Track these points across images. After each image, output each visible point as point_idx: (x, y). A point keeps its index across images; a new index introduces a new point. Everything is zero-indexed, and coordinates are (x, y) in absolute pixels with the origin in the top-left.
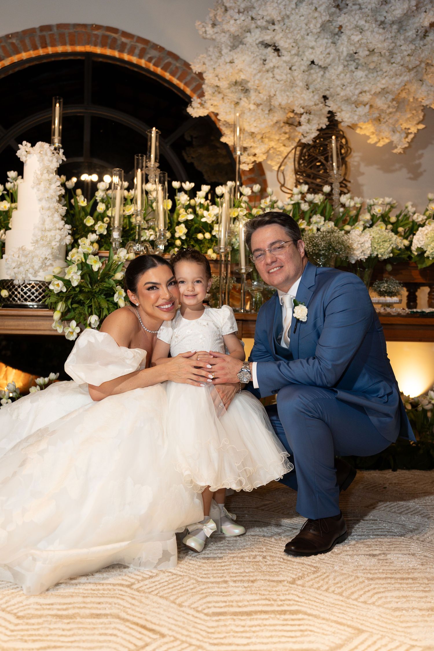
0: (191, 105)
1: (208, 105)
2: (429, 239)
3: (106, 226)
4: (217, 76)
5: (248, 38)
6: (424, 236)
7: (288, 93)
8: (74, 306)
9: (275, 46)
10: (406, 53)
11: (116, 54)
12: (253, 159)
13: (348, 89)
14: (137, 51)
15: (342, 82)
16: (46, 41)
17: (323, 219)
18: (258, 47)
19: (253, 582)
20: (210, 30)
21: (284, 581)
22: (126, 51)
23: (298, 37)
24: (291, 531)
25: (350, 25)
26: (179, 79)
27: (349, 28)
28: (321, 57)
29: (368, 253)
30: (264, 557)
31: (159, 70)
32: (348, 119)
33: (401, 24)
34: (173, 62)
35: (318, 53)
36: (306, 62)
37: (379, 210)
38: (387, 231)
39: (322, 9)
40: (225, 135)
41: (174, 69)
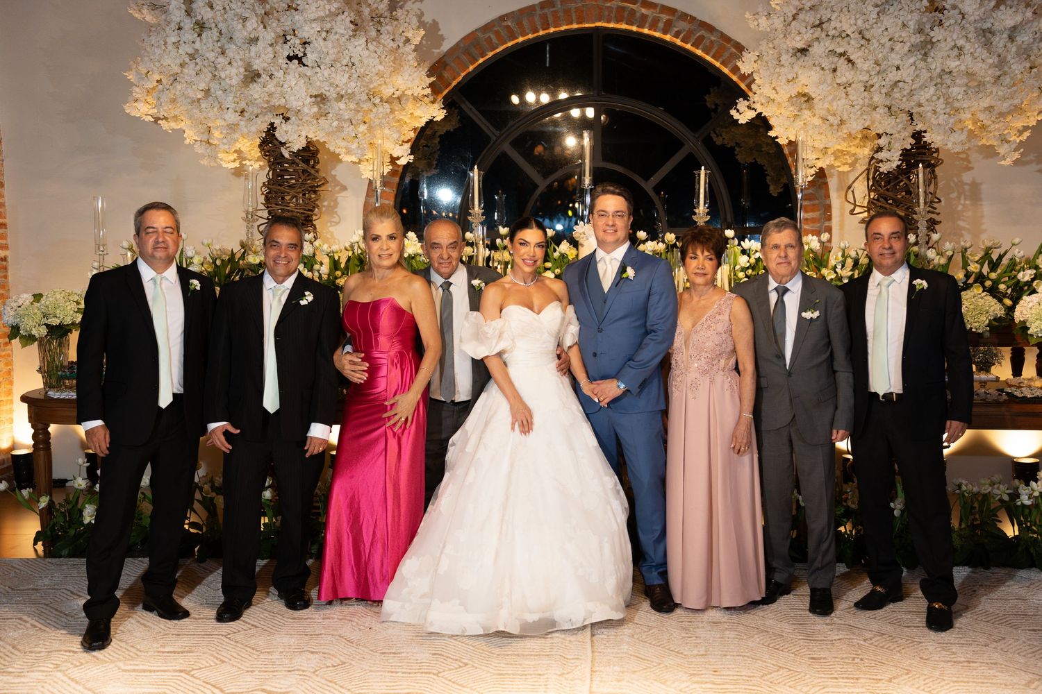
0: (735, 109)
1: (757, 106)
2: (1034, 315)
4: (774, 89)
5: (816, 47)
6: (1028, 310)
7: (864, 117)
9: (848, 56)
11: (634, 29)
12: (812, 171)
13: (941, 117)
14: (661, 25)
16: (548, 21)
18: (828, 55)
19: (857, 679)
20: (763, 21)
21: (882, 679)
22: (647, 25)
24: (880, 636)
25: (946, 46)
26: (712, 57)
28: (908, 79)
30: (862, 660)
31: (688, 46)
32: (940, 141)
33: (1014, 28)
34: (707, 34)
35: (906, 74)
36: (888, 83)
37: (973, 268)
38: (984, 294)
39: (912, 24)
40: (775, 129)
41: (708, 43)
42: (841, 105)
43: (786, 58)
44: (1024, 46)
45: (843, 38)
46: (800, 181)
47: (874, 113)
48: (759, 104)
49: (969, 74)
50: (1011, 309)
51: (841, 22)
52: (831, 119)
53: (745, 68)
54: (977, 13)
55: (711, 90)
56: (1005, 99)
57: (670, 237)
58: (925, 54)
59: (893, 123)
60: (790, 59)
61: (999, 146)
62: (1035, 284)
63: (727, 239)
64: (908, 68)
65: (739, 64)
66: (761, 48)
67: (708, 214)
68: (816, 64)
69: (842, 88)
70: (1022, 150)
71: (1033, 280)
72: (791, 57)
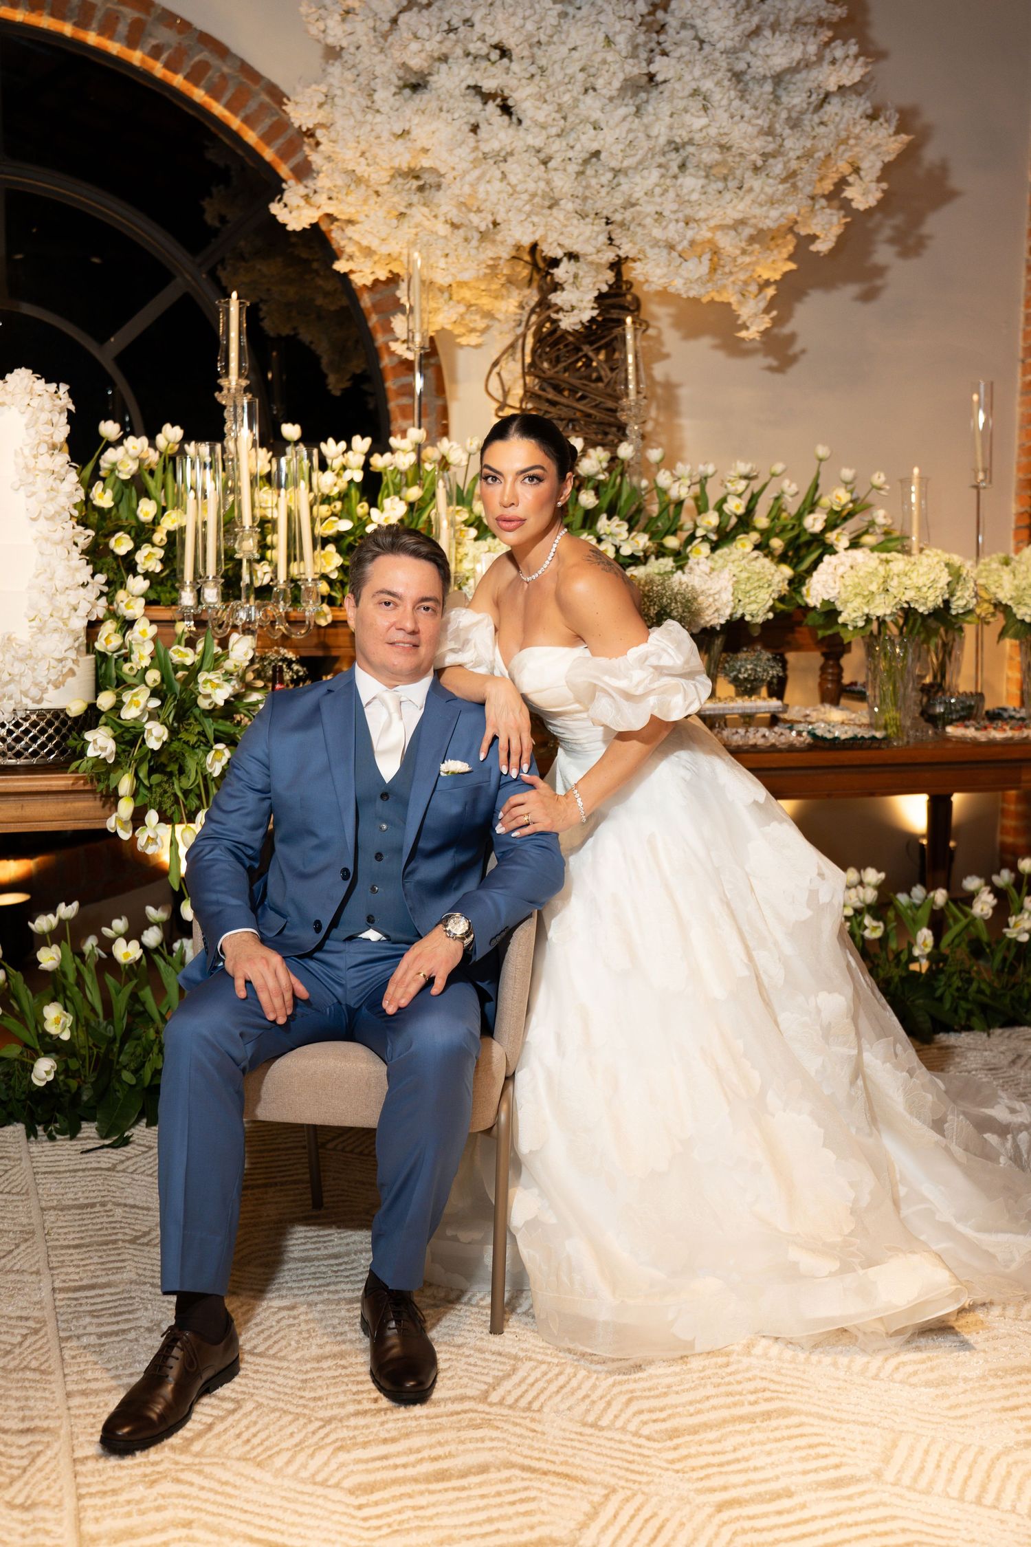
0: (280, 200)
1: (320, 197)
2: (849, 589)
3: (160, 553)
5: (442, 75)
6: (837, 579)
7: (535, 219)
8: (156, 778)
9: (505, 99)
10: (792, 155)
11: (68, 29)
14: (122, 28)
15: (659, 209)
17: (626, 526)
18: (464, 96)
20: (336, 28)
22: (94, 25)
23: (567, 98)
25: (683, 89)
26: (228, 106)
27: (680, 95)
28: (616, 149)
29: (728, 612)
31: (178, 81)
33: (778, 79)
34: (214, 61)
35: (610, 140)
36: (579, 154)
37: (736, 506)
38: (756, 553)
39: (621, 40)
40: (345, 256)
41: (216, 80)
42: (492, 191)
43: (384, 96)
44: (794, 115)
45: (494, 63)
46: (418, 339)
47: (555, 211)
48: (325, 196)
49: (721, 147)
50: (797, 583)
51: (492, 24)
52: (475, 219)
53: (301, 115)
54: (730, 35)
55: (214, 190)
56: (772, 202)
57: (171, 434)
58: (638, 112)
59: (588, 233)
60: (392, 100)
61: (740, 303)
62: (831, 537)
63: (287, 442)
64: (617, 125)
65: (289, 108)
66: (331, 80)
67: (247, 389)
68: (445, 108)
69: (491, 162)
70: (774, 313)
71: (824, 531)
72: (395, 94)
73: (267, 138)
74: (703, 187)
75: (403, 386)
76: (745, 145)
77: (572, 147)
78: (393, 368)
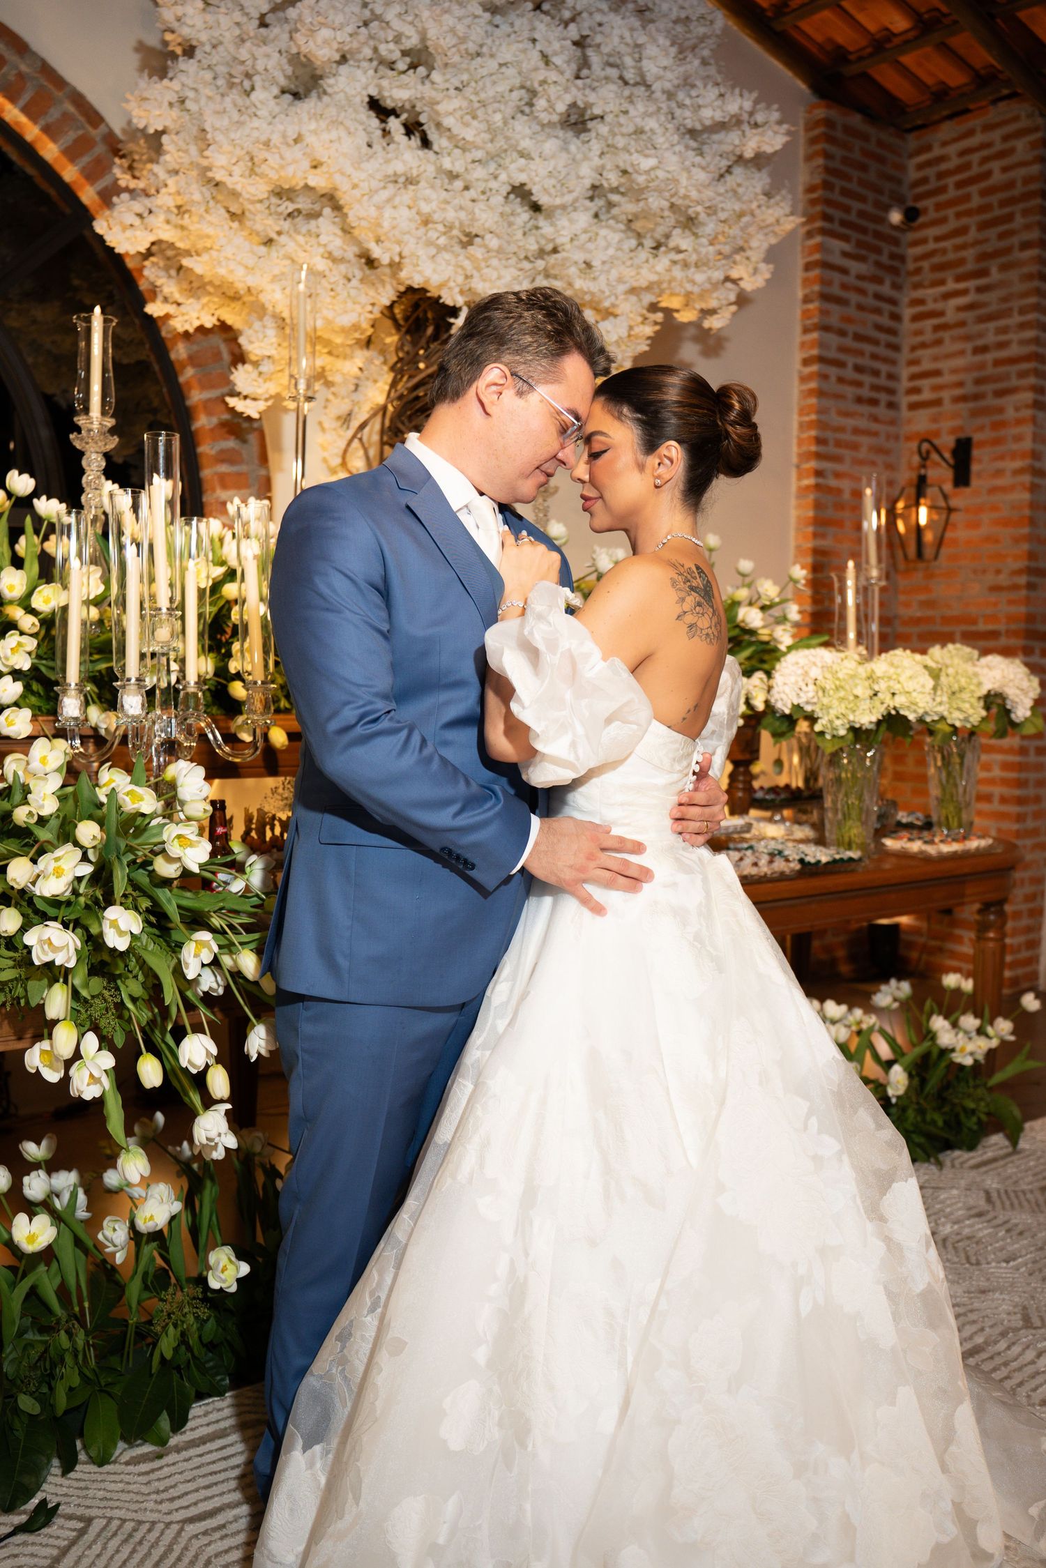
0: (108, 217)
1: (158, 220)
3: (31, 644)
8: (95, 985)
9: (415, 114)
26: (25, 110)
28: (549, 183)
34: (11, 56)
35: (542, 173)
36: (502, 185)
40: (160, 298)
41: (12, 78)
42: (400, 219)
43: (264, 96)
45: (402, 72)
48: (162, 217)
60: (272, 103)
66: (183, 78)
72: (276, 97)
73: (71, 153)
74: (620, 241)
75: (222, 451)
76: (694, 194)
77: (496, 177)
78: (212, 430)
